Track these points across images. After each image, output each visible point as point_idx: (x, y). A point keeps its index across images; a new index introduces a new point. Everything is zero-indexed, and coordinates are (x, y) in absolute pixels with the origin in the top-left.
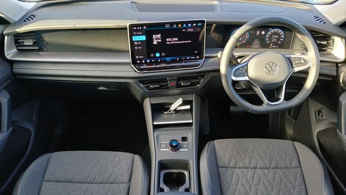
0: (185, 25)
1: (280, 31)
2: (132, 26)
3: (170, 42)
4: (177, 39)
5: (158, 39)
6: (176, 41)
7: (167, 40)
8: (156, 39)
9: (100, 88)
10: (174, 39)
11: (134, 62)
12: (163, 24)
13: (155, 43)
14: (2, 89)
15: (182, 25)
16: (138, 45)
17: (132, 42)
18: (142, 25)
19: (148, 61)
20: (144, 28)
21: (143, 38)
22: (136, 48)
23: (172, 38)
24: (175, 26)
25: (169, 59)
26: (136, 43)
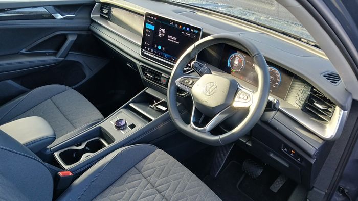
0: (184, 28)
1: (277, 72)
2: (148, 14)
3: (170, 39)
4: (176, 39)
5: (162, 33)
6: (175, 40)
7: (169, 36)
8: (161, 33)
9: (128, 64)
10: (174, 38)
11: (143, 46)
12: (169, 21)
13: (159, 35)
14: (76, 34)
15: (182, 27)
16: (148, 33)
17: (145, 28)
18: (154, 16)
19: (152, 50)
20: (155, 19)
21: (153, 28)
22: (147, 34)
23: (173, 36)
24: (176, 25)
25: (166, 55)
26: (147, 30)
